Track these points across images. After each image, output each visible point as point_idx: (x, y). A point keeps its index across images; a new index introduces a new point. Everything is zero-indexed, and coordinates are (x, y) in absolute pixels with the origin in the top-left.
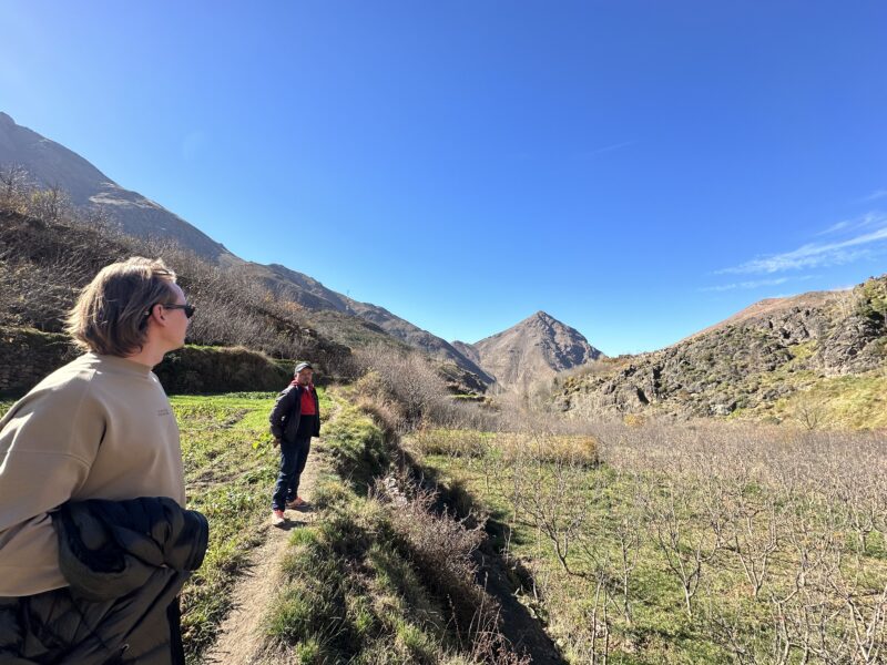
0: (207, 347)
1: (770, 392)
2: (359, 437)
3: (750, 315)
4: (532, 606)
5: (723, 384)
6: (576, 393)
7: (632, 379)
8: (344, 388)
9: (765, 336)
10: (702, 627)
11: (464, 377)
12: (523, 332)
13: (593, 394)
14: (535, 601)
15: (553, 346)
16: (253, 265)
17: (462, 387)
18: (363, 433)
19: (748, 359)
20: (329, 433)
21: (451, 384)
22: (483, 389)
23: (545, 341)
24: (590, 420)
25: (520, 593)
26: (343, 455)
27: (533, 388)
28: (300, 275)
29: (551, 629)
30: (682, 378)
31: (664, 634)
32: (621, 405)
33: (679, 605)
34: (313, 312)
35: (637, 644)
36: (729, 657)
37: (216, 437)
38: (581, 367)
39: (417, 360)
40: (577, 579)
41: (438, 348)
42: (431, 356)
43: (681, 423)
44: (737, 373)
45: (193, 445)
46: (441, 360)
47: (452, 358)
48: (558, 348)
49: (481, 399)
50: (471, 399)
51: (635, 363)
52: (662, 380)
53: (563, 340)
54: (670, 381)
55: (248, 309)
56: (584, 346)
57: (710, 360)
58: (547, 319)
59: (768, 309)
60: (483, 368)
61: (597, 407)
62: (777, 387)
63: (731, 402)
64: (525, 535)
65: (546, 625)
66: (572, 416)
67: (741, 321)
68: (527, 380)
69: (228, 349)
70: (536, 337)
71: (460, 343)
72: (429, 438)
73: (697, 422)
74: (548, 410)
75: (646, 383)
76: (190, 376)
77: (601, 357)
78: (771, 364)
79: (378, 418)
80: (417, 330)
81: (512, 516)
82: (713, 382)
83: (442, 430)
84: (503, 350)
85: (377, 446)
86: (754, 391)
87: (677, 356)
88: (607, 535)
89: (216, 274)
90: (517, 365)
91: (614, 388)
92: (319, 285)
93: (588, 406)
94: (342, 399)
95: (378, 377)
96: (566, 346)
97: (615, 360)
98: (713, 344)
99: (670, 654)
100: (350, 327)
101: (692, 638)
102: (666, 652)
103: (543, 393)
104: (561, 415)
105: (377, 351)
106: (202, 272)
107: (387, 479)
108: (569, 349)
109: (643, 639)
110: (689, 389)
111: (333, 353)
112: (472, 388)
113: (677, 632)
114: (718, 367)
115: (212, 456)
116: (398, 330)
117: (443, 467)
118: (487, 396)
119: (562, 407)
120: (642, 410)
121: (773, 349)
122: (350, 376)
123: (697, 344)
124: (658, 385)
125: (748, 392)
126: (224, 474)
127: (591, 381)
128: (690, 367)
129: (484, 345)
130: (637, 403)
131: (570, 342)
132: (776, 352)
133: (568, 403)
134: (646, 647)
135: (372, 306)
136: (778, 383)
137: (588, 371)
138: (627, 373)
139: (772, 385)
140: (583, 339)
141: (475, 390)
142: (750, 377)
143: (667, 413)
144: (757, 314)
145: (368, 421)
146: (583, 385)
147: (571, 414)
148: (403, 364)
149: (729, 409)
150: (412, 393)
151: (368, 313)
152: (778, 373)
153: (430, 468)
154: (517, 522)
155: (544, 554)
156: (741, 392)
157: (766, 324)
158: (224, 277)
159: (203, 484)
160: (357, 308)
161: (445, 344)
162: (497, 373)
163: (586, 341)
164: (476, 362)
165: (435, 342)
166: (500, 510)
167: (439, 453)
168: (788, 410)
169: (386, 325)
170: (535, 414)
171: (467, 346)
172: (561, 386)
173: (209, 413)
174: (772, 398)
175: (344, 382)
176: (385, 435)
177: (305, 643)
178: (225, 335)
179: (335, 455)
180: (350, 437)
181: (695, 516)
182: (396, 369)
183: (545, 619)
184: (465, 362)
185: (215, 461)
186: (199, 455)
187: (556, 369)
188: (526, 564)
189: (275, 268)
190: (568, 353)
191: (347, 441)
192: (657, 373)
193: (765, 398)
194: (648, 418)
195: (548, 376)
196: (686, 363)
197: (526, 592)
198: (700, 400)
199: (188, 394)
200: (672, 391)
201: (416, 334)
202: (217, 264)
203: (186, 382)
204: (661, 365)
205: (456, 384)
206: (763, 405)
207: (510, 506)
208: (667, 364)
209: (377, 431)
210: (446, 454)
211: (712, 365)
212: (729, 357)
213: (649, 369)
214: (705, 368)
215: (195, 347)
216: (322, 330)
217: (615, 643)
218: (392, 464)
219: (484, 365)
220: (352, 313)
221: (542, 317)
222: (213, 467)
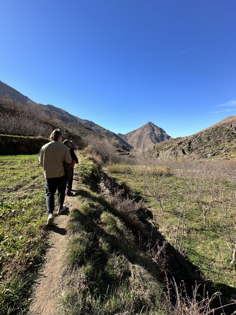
0: (27, 137)
1: (227, 149)
2: (89, 169)
3: (224, 122)
4: (153, 223)
5: (212, 147)
6: (161, 151)
7: (181, 146)
8: (80, 151)
9: (229, 130)
10: (209, 227)
11: (122, 146)
12: (143, 130)
13: (167, 151)
14: (154, 221)
15: (154, 135)
16: (41, 105)
17: (121, 150)
18: (91, 167)
19: (222, 138)
20: (78, 168)
21: (118, 149)
22: (129, 150)
23: (151, 133)
24: (166, 160)
25: (149, 219)
26: (85, 176)
27: (146, 149)
28: (60, 109)
29: (160, 230)
30: (198, 145)
31: (196, 229)
32: (176, 154)
33: (200, 220)
34: (66, 123)
35: (188, 233)
36: (217, 236)
37: (35, 170)
38: (163, 142)
39: (106, 141)
40: (166, 213)
41: (113, 136)
42: (110, 139)
43: (196, 161)
44: (217, 143)
45: (26, 174)
46: (114, 141)
47: (118, 139)
48: (155, 136)
49: (128, 154)
50: (125, 154)
51: (182, 140)
52: (191, 146)
53: (157, 133)
54: (194, 146)
55: (41, 122)
56: (165, 135)
57: (209, 139)
58: (152, 125)
59: (231, 120)
60: (129, 143)
61: (168, 156)
62: (230, 147)
63: (214, 153)
64: (148, 199)
65: (158, 229)
66: (159, 159)
67: (220, 124)
68: (144, 147)
69: (35, 137)
70: (148, 132)
71: (120, 134)
72: (112, 167)
73: (202, 160)
74: (151, 157)
75: (185, 148)
76: (22, 148)
77: (170, 138)
78: (229, 140)
79: (95, 162)
80: (105, 129)
81: (143, 193)
82: (208, 146)
83: (117, 165)
84: (136, 137)
85: (96, 172)
86: (222, 149)
87: (197, 138)
88: (175, 198)
89: (26, 109)
90: (141, 142)
91: (174, 149)
92: (67, 113)
93: (165, 155)
94: (80, 155)
95: (92, 147)
96: (158, 135)
97: (175, 139)
98: (210, 133)
99: (198, 235)
100: (80, 129)
101: (205, 230)
102: (197, 235)
103: (150, 151)
104: (155, 158)
105: (91, 137)
106: (21, 108)
107: (101, 184)
108: (159, 136)
109: (190, 231)
110: (200, 149)
111: (75, 138)
112: (125, 150)
113: (200, 229)
114: (211, 141)
115: (34, 178)
116: (98, 130)
117: (118, 177)
118: (130, 153)
119: (156, 156)
120: (183, 156)
121: (231, 134)
122: (82, 147)
123: (205, 133)
124: (189, 148)
125: (220, 150)
126: (39, 185)
127: (166, 147)
128: (201, 141)
129: (129, 135)
130: (182, 154)
131: (160, 133)
132: (232, 135)
133: (158, 155)
134: (190, 234)
135: (87, 121)
136: (230, 146)
137: (166, 143)
138: (179, 144)
139: (229, 147)
140: (164, 132)
141: (126, 151)
142: (221, 144)
143: (192, 157)
144: (227, 122)
145: (91, 163)
146: (164, 148)
147: (159, 158)
148: (101, 142)
149: (213, 156)
150: (105, 152)
151: (86, 124)
152: (231, 143)
153: (113, 178)
154: (145, 195)
155: (155, 205)
156: (218, 149)
157: (230, 125)
158: (29, 110)
159: (31, 190)
160: (82, 122)
161: (115, 134)
162: (134, 145)
163: (165, 133)
164: (126, 141)
165: (111, 134)
166: (139, 191)
167: (116, 173)
168: (233, 155)
169: (93, 128)
170: (147, 159)
171: (123, 135)
172: (156, 149)
173: (31, 161)
174: (228, 151)
175: (80, 149)
176: (98, 167)
177: (85, 266)
178: (33, 132)
179: (81, 176)
180: (86, 169)
181: (204, 191)
182: (98, 144)
183: (157, 227)
184: (122, 141)
185: (35, 180)
186: (28, 178)
187: (154, 143)
188: (149, 209)
189: (49, 106)
190: (159, 137)
191: (85, 170)
192: (190, 144)
193: (225, 151)
194: (185, 159)
195: (151, 145)
196: (200, 140)
197: (150, 219)
198: (203, 153)
199: (23, 154)
200: (194, 150)
201: (104, 131)
202: (26, 104)
203: (21, 150)
204: (191, 141)
205: (120, 149)
206: (224, 154)
207: (142, 190)
208: (193, 140)
209: (95, 166)
210: (118, 173)
211: (209, 140)
212: (215, 137)
213: (187, 142)
214: (206, 141)
215: (22, 137)
216: (70, 130)
217: (180, 233)
218: (102, 178)
219: (129, 142)
220: (80, 124)
221: (150, 124)
222: (35, 182)
